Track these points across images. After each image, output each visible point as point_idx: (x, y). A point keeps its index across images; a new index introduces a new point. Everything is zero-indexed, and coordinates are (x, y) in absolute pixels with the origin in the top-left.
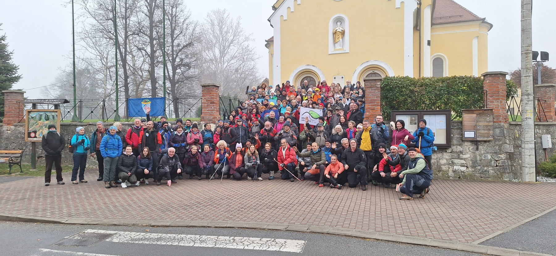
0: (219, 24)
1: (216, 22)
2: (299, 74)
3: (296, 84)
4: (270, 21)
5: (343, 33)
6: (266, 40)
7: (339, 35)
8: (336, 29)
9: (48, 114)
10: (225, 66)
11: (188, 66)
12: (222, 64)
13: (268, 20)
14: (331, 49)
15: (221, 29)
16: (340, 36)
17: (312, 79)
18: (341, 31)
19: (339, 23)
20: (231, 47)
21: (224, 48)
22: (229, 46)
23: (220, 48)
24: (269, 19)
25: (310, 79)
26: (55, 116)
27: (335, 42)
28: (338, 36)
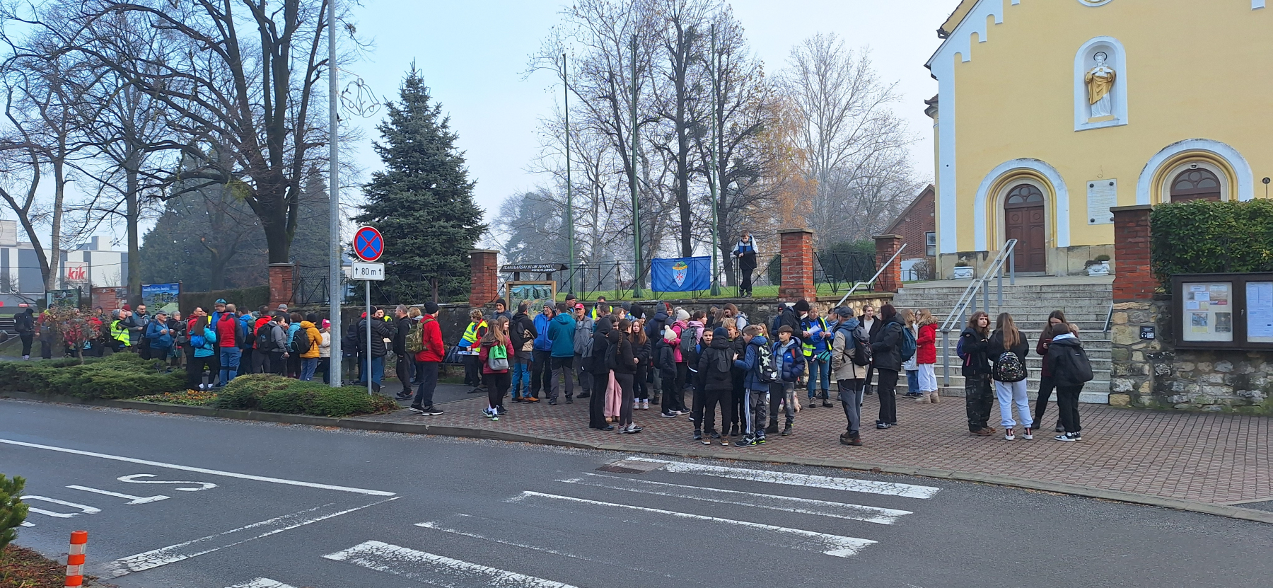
0: (819, 69)
1: (812, 68)
2: (1001, 181)
3: (994, 203)
4: (929, 67)
5: (1111, 80)
6: (925, 101)
7: (1099, 85)
8: (1092, 73)
9: (537, 288)
10: (832, 161)
11: (753, 173)
12: (825, 158)
13: (926, 66)
14: (1081, 117)
15: (823, 80)
16: (1104, 87)
17: (1032, 190)
18: (1105, 75)
19: (1100, 58)
20: (846, 120)
21: (830, 123)
22: (840, 118)
23: (821, 123)
24: (928, 64)
25: (1028, 192)
26: (548, 291)
27: (1090, 102)
28: (1098, 87)
